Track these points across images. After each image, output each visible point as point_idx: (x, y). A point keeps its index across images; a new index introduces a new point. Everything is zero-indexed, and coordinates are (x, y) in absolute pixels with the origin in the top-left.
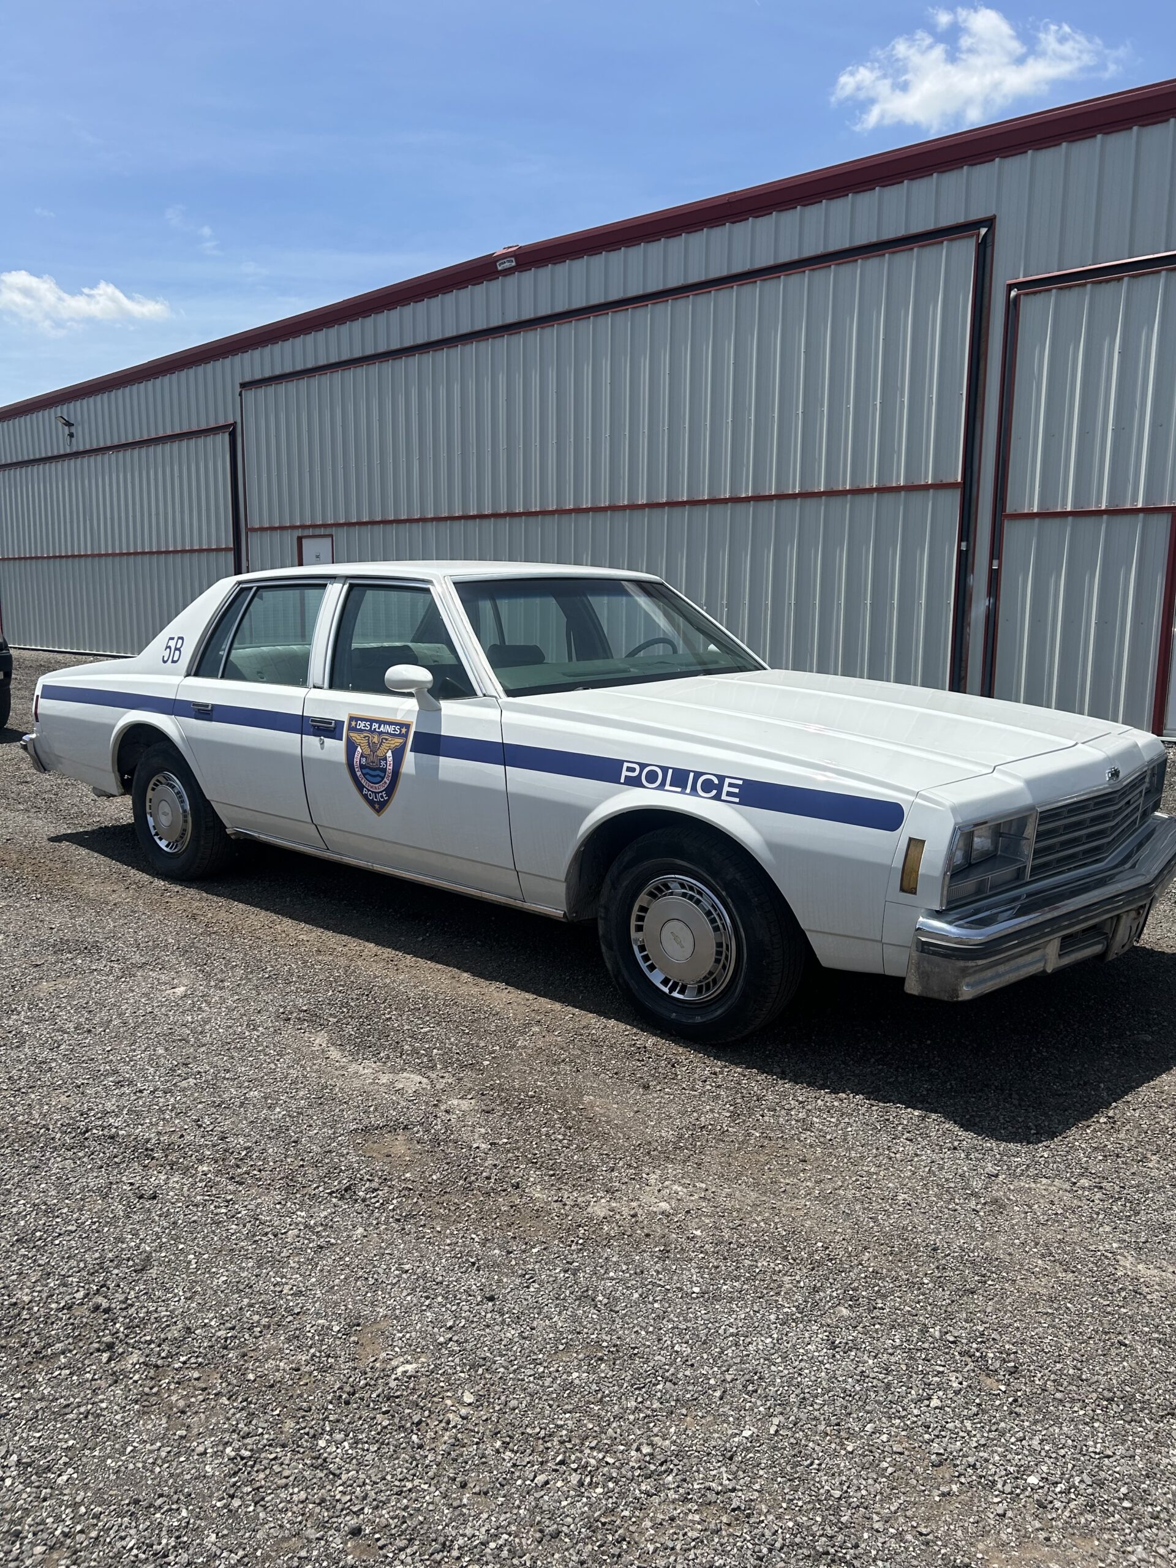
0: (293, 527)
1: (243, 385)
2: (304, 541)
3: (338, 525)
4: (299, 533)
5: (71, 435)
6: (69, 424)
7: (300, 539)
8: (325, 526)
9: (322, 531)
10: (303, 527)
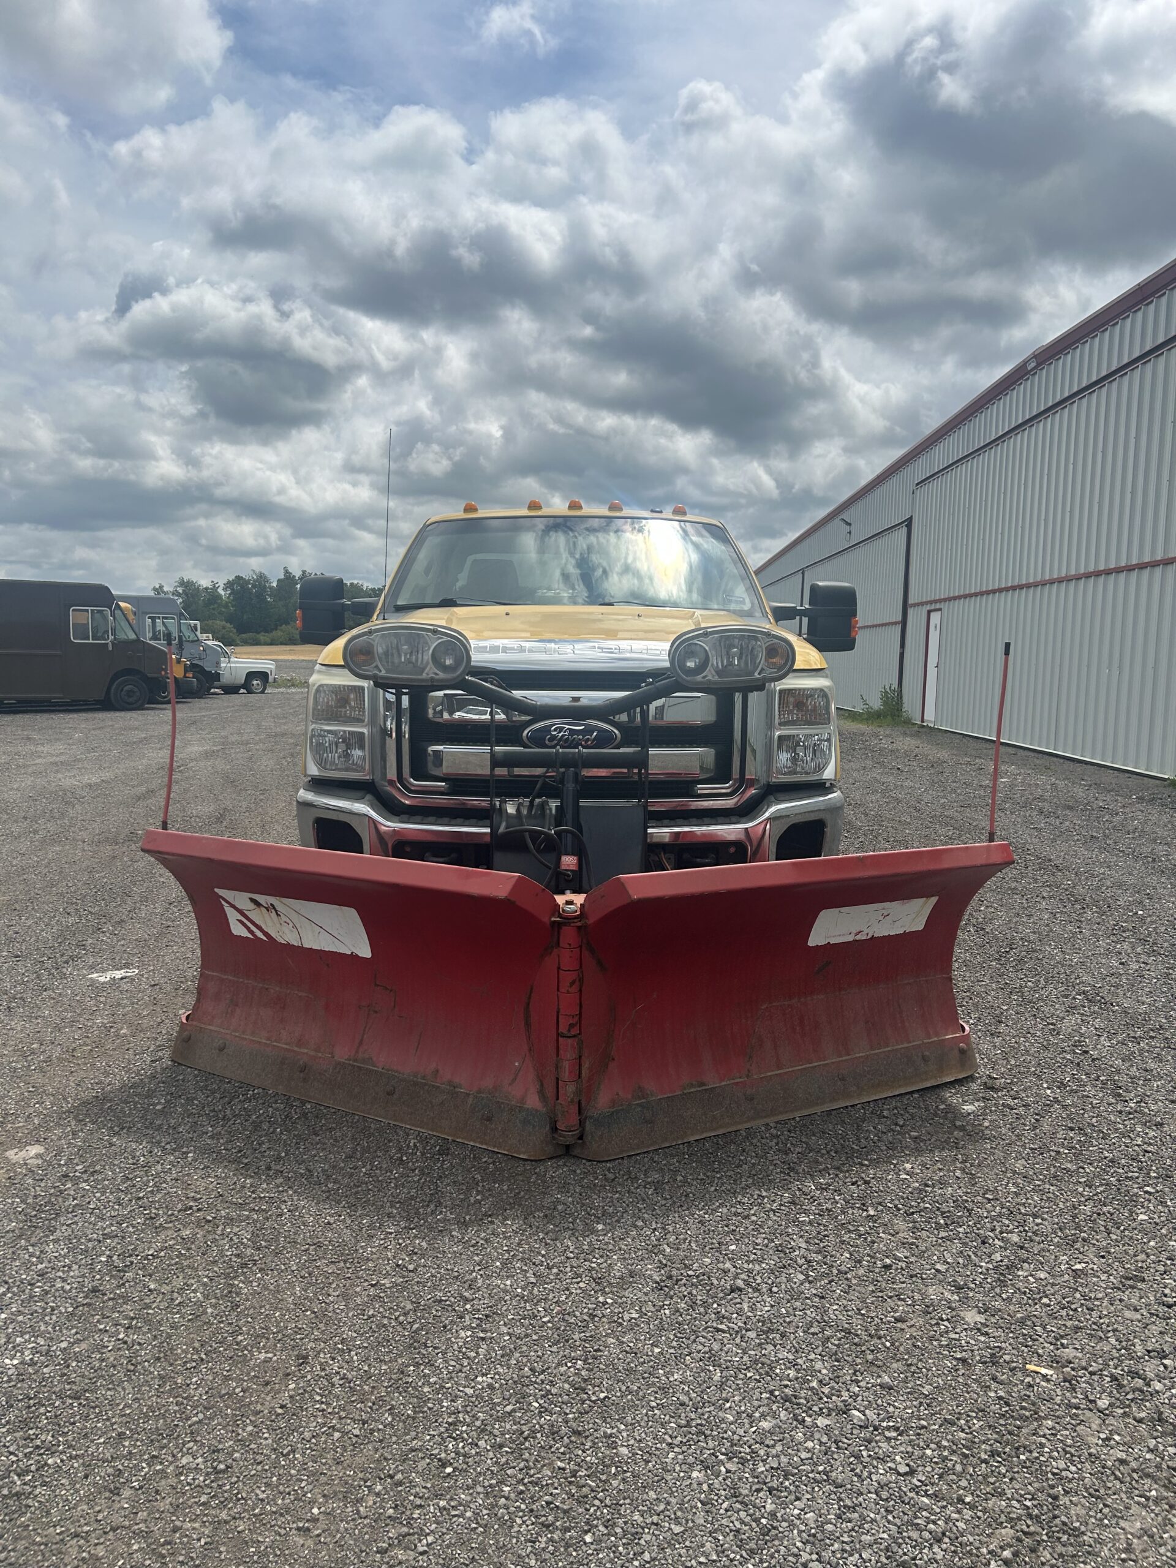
0: (926, 603)
1: (917, 484)
2: (932, 614)
3: (945, 600)
4: (928, 607)
5: (850, 533)
6: (850, 524)
7: (929, 612)
8: (940, 601)
9: (938, 606)
10: (931, 602)
